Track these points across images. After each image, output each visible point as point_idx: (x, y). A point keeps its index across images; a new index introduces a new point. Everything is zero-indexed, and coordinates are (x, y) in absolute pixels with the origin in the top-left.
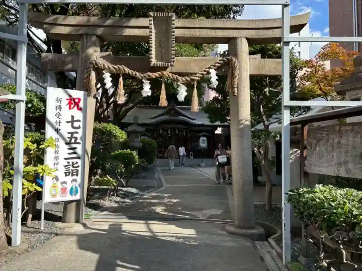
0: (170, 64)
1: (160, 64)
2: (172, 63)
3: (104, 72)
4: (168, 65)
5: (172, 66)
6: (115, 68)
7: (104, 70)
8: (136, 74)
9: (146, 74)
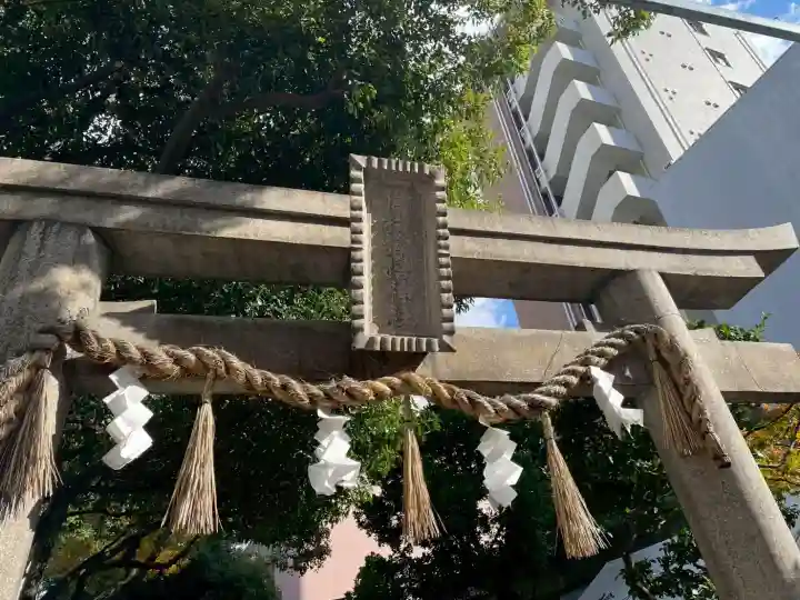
0: (436, 341)
1: (399, 342)
2: (446, 338)
3: (113, 377)
4: (429, 344)
5: (446, 348)
6: (178, 360)
7: (112, 368)
8: (285, 387)
9: (333, 384)
